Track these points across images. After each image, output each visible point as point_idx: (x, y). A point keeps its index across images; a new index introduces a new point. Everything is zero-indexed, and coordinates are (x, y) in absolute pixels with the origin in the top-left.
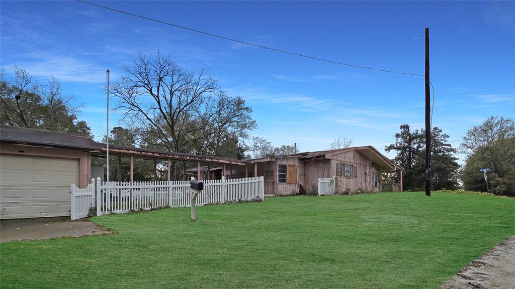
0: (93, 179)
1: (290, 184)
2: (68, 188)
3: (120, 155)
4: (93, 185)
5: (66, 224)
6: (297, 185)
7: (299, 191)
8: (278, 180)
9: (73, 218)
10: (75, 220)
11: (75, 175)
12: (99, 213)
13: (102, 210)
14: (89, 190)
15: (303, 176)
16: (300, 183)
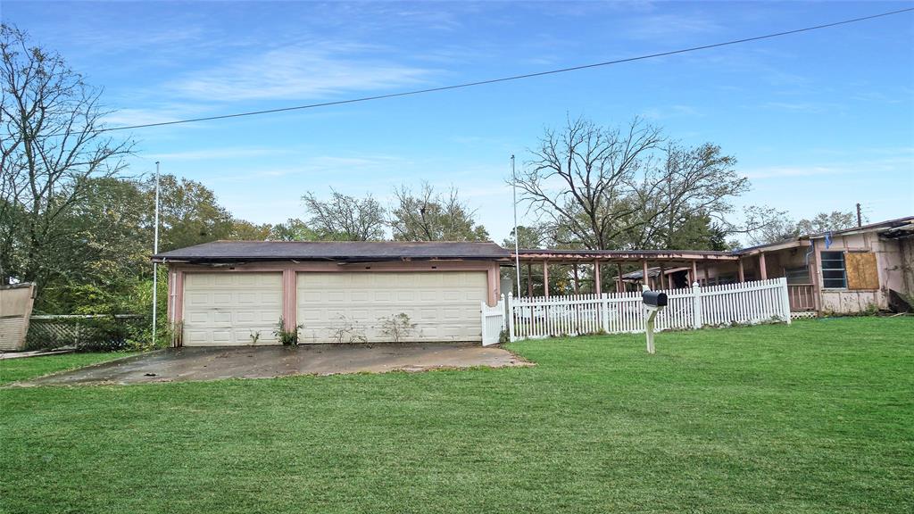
0: (503, 295)
1: (858, 290)
2: (477, 307)
3: (529, 262)
4: (503, 302)
5: (479, 351)
6: (879, 293)
7: (890, 305)
8: (821, 284)
9: (484, 344)
10: (487, 347)
11: (484, 291)
12: (513, 338)
13: (515, 335)
14: (500, 309)
15: (898, 272)
16: (889, 287)
